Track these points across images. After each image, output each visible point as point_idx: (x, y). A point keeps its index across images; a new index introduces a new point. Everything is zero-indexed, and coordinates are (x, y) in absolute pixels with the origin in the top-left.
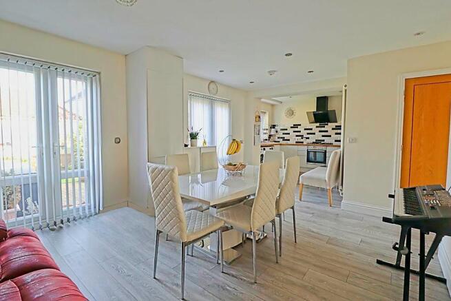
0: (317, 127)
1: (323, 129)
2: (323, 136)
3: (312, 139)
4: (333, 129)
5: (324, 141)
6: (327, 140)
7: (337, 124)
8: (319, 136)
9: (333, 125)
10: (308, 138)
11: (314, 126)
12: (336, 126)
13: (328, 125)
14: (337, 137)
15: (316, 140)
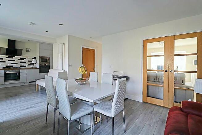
0: (6, 58)
1: (11, 59)
2: (11, 63)
3: (3, 65)
4: (18, 59)
5: (12, 66)
6: (14, 66)
8: (8, 63)
9: (19, 57)
11: (4, 57)
12: (20, 58)
13: (15, 57)
14: (23, 64)
15: (6, 66)
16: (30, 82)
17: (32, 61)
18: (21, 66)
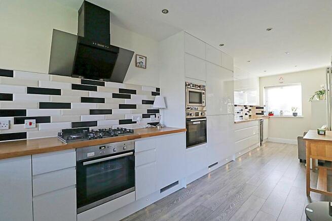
0: (75, 87)
1: (91, 94)
2: (92, 112)
3: (61, 120)
4: (115, 96)
5: (95, 124)
6: (103, 122)
7: (123, 86)
8: (80, 112)
9: (116, 87)
10: (46, 120)
11: (65, 83)
12: (121, 90)
13: (103, 84)
14: (127, 114)
15: (74, 124)
16: (162, 190)
17: (152, 102)
18: (121, 122)
